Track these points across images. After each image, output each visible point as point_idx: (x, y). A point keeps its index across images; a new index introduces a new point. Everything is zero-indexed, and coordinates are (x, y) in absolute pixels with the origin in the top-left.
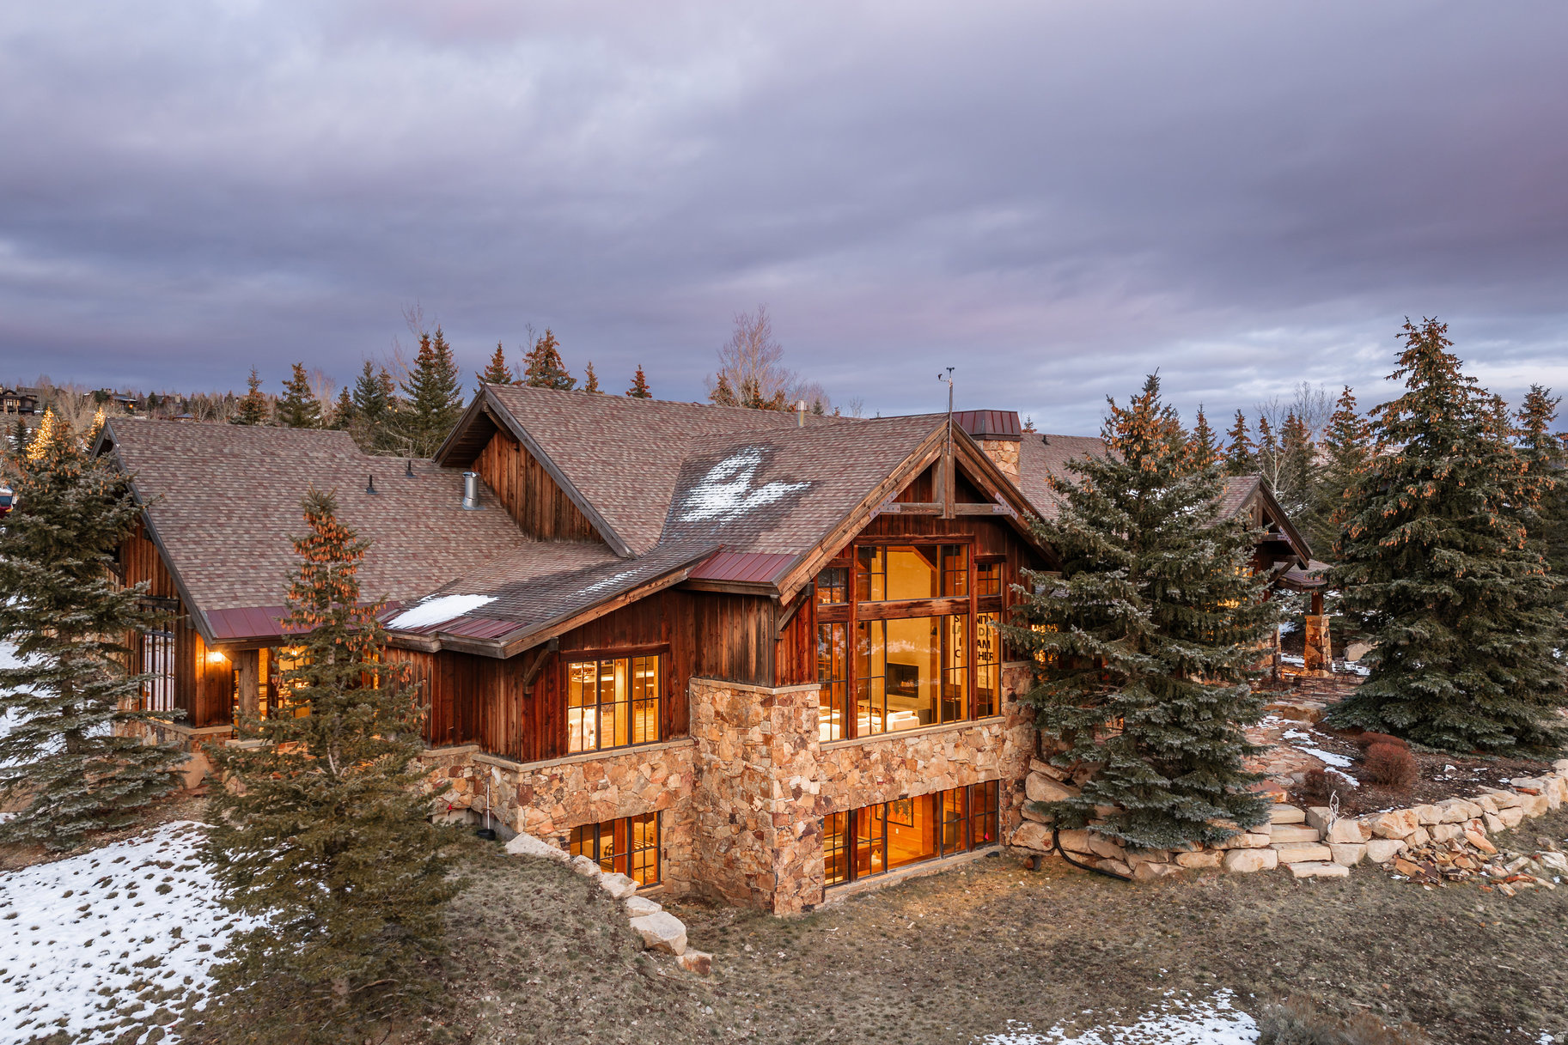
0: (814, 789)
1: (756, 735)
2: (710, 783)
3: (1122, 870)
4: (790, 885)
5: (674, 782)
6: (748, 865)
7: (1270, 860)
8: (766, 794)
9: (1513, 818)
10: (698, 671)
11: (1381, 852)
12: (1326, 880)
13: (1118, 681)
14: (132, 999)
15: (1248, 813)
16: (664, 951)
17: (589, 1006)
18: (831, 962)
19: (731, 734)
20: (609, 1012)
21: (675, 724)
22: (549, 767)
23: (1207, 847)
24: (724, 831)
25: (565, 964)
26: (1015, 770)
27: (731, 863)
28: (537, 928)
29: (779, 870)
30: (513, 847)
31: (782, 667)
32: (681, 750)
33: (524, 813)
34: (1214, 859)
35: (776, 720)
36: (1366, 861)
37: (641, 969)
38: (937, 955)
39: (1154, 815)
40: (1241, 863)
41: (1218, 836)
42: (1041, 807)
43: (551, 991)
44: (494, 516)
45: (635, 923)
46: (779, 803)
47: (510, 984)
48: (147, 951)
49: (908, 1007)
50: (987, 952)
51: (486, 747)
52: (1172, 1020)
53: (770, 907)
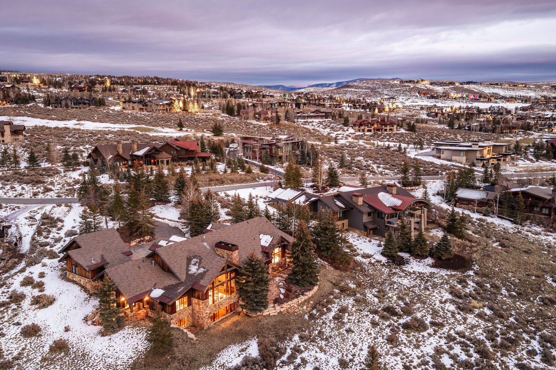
0: (209, 312)
1: (201, 306)
2: (195, 311)
3: (250, 315)
4: (206, 325)
5: (190, 312)
6: (200, 322)
7: (268, 313)
8: (203, 314)
9: (303, 300)
10: (192, 297)
11: (282, 310)
12: (274, 315)
13: (249, 292)
14: (137, 352)
15: (266, 307)
16: (192, 339)
17: (186, 348)
18: (212, 336)
19: (197, 306)
20: (188, 348)
21: (190, 304)
22: (174, 315)
23: (261, 312)
24: (197, 318)
25: (182, 343)
26: (237, 300)
27: (198, 322)
28: (178, 339)
29: (205, 323)
30: (171, 326)
31: (204, 298)
32: (191, 307)
33: (172, 321)
34: (261, 314)
35: (204, 305)
36: (280, 312)
37: (190, 342)
38: (224, 333)
39: (254, 309)
40: (264, 314)
41: (262, 310)
42: (241, 305)
43: (181, 347)
44: (157, 267)
45: (189, 336)
46: (204, 315)
47: (177, 347)
48: (135, 347)
49: (221, 342)
50: (231, 332)
51: (165, 312)
52: (249, 341)
53: (204, 328)
